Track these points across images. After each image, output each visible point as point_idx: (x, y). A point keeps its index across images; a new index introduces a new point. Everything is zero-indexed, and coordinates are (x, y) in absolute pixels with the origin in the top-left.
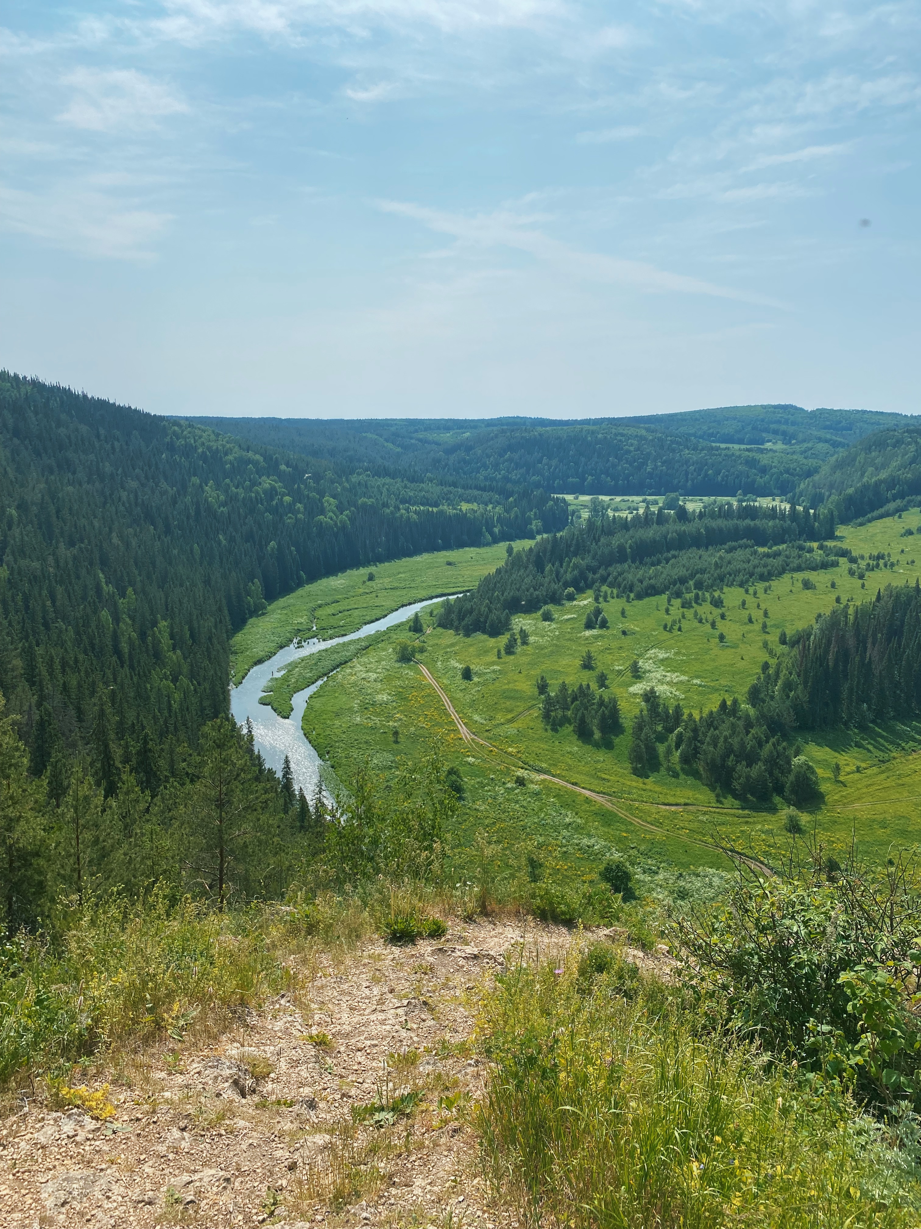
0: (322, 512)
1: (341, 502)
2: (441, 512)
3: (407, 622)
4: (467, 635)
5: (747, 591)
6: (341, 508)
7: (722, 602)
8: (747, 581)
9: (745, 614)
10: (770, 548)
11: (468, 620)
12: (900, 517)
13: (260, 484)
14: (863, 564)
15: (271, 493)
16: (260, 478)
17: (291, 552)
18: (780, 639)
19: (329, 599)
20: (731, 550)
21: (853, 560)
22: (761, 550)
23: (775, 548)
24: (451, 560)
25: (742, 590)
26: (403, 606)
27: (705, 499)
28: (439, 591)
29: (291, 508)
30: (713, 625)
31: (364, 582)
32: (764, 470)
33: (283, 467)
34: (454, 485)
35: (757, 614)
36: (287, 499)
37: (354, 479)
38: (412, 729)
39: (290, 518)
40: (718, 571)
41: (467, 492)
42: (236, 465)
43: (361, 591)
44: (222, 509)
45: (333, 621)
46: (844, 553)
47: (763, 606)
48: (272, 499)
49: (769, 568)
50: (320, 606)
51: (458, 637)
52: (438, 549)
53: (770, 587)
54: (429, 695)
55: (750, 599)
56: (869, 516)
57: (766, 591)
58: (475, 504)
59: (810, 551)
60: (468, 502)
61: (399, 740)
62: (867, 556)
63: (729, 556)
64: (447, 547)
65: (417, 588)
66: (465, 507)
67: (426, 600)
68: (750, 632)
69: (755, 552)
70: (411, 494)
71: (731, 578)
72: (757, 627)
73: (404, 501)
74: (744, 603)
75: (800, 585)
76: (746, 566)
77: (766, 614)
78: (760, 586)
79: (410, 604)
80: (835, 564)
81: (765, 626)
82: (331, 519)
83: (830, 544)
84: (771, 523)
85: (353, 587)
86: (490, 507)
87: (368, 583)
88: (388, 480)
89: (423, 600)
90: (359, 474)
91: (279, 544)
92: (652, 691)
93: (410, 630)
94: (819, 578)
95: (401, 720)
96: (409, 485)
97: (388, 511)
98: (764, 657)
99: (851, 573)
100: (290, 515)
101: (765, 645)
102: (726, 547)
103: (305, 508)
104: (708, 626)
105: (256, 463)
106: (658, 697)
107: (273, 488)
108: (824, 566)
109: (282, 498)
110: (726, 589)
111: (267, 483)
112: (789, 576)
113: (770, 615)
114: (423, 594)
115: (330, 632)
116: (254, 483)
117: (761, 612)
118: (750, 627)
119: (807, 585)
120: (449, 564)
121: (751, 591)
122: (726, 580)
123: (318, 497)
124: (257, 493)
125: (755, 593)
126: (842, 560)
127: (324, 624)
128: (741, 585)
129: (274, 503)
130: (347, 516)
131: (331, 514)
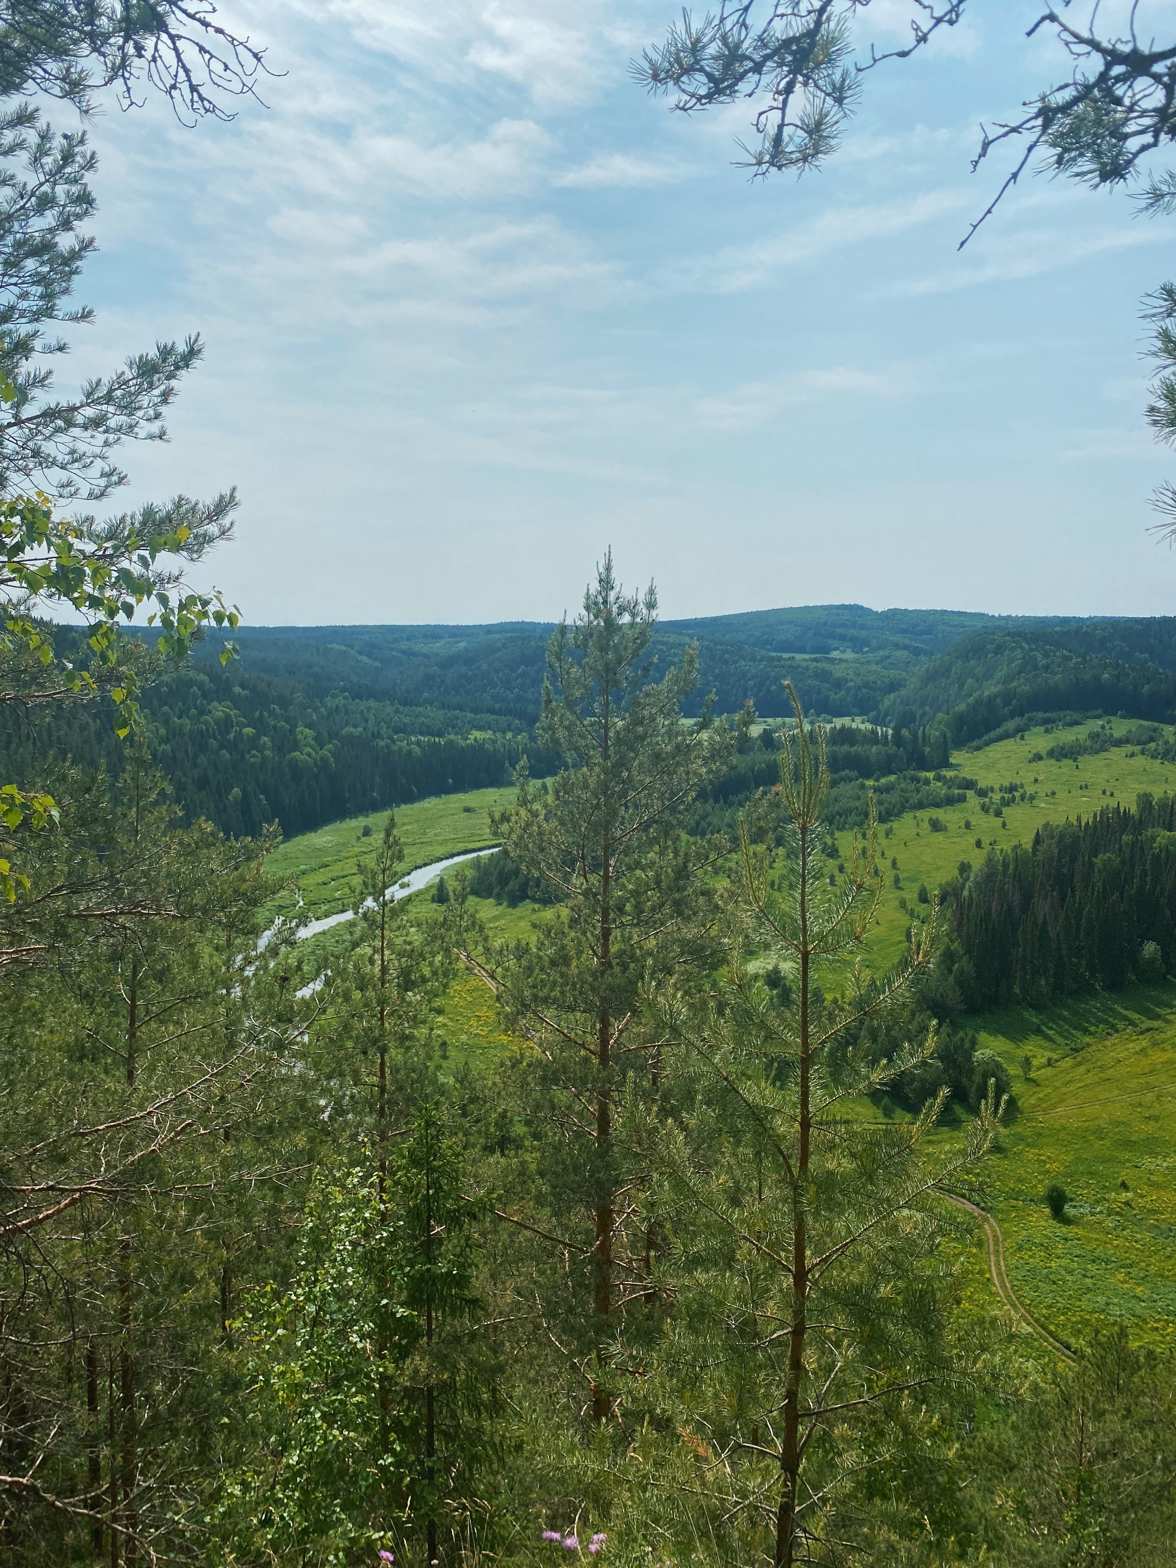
0: (296, 746)
1: (319, 734)
2: (450, 743)
3: (428, 889)
4: (513, 904)
5: (864, 836)
6: (320, 742)
8: (862, 823)
10: (877, 780)
11: (513, 885)
12: (1022, 738)
13: (210, 712)
14: (996, 797)
15: (226, 724)
16: (209, 704)
17: (260, 801)
18: (920, 894)
19: (314, 863)
20: (833, 784)
21: (982, 793)
23: (883, 781)
24: (470, 804)
25: (858, 835)
27: (770, 720)
28: (461, 846)
29: (253, 742)
30: (832, 880)
31: (359, 838)
32: (838, 684)
34: (460, 708)
35: (884, 865)
36: (248, 730)
39: (254, 756)
41: (478, 716)
42: (174, 687)
43: (357, 850)
44: (163, 746)
45: (325, 893)
46: (969, 785)
47: (889, 854)
48: (228, 732)
49: (886, 805)
50: (304, 873)
51: (500, 908)
52: (448, 791)
53: (891, 829)
54: (477, 989)
56: (986, 738)
57: (887, 835)
58: (490, 732)
59: (927, 782)
60: (480, 728)
62: (996, 787)
63: (834, 792)
64: (459, 788)
65: (430, 843)
69: (863, 787)
70: (406, 720)
72: (887, 881)
73: (397, 731)
74: (864, 851)
75: (926, 825)
78: (880, 829)
80: (962, 799)
82: (309, 755)
83: (949, 774)
85: (344, 845)
86: (509, 735)
87: (363, 839)
88: (372, 703)
91: (244, 792)
94: (947, 815)
96: (401, 709)
97: (382, 743)
99: (985, 809)
100: (254, 752)
103: (272, 741)
105: (201, 686)
107: (228, 717)
108: (950, 801)
109: (241, 731)
111: (219, 710)
112: (911, 815)
113: (899, 865)
114: (440, 851)
115: (324, 908)
116: (202, 712)
117: (889, 862)
119: (936, 826)
120: (467, 810)
122: (836, 822)
123: (288, 726)
124: (206, 723)
125: (875, 838)
126: (970, 793)
127: (313, 897)
128: (855, 828)
129: (232, 736)
130: (329, 751)
131: (308, 749)
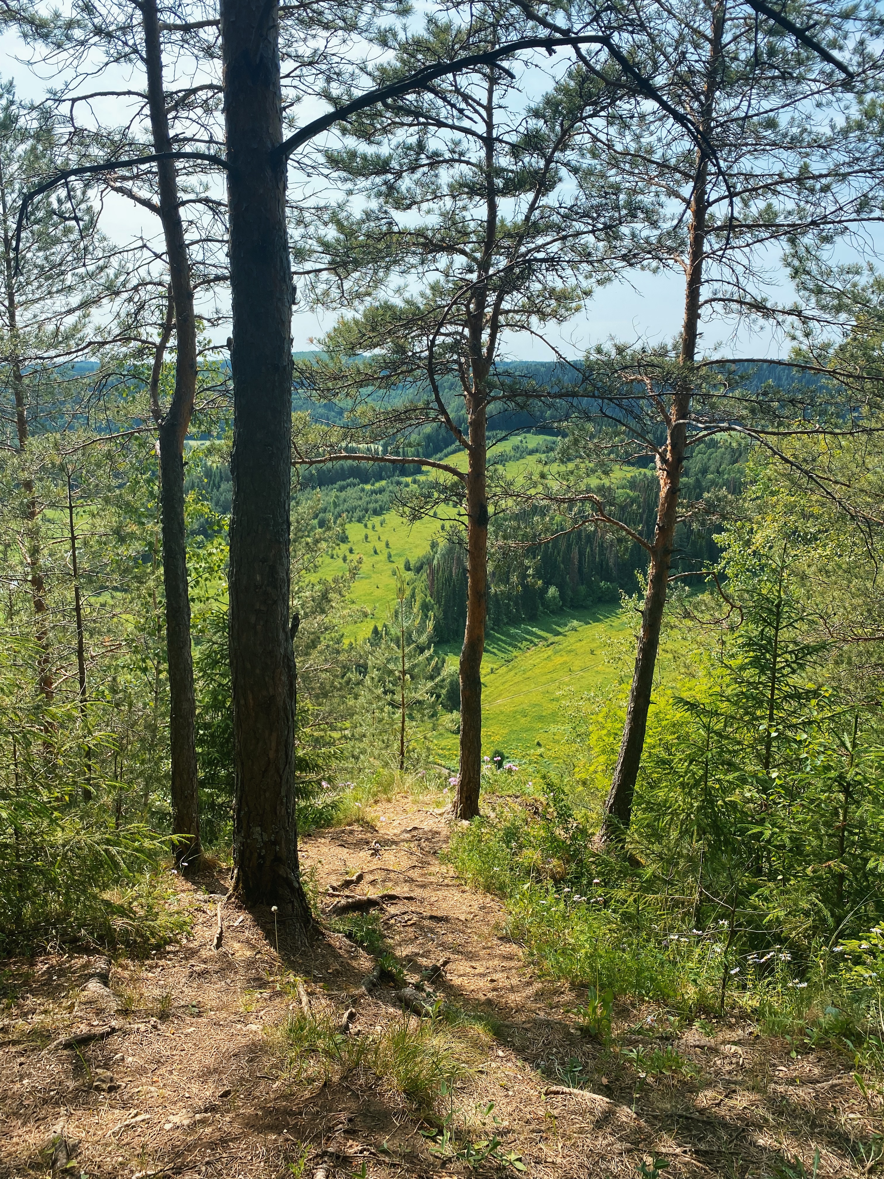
7: (347, 538)
9: (369, 547)
10: (373, 485)
22: (368, 487)
23: (377, 485)
25: (361, 526)
30: (345, 559)
35: (380, 546)
47: (384, 538)
55: (370, 532)
63: (343, 494)
68: (377, 563)
69: (363, 490)
71: (349, 515)
72: (383, 557)
74: (366, 537)
78: (376, 520)
98: (396, 584)
101: (394, 572)
102: (337, 486)
104: (341, 560)
110: (348, 525)
117: (383, 544)
118: (376, 558)
121: (370, 525)
125: (374, 527)
128: (359, 521)
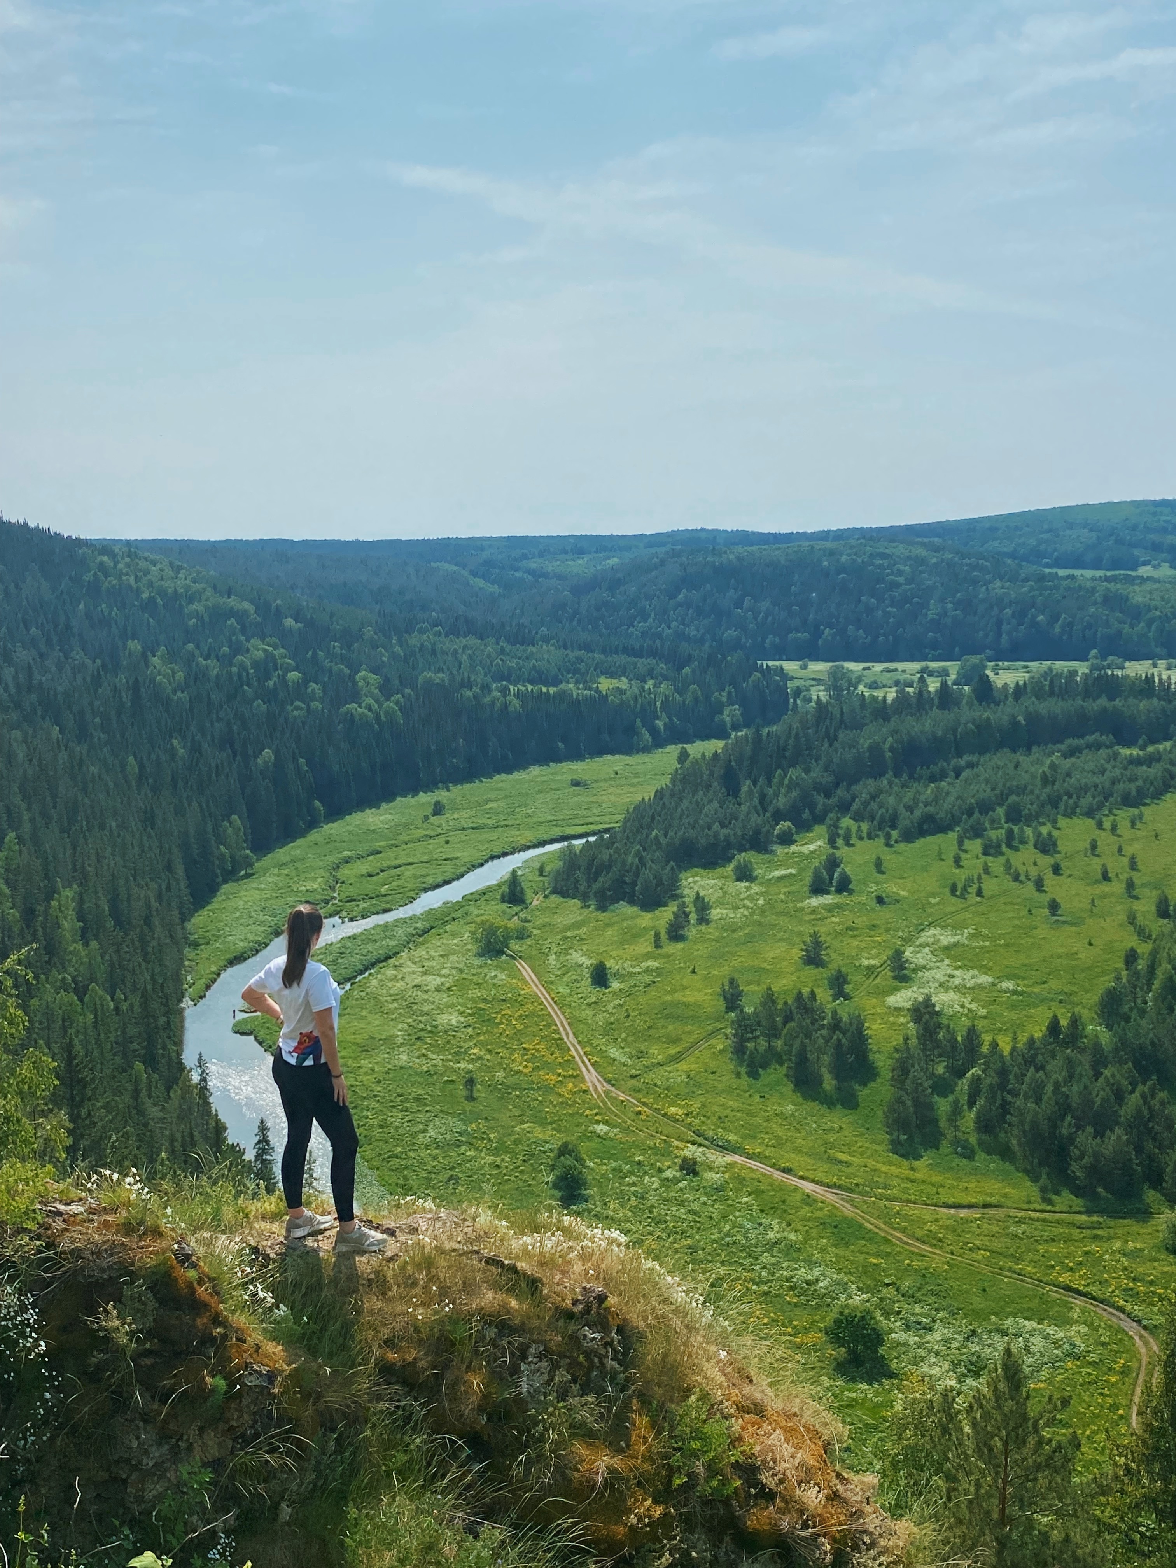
0: (355, 696)
1: (387, 680)
2: (562, 696)
3: (499, 885)
4: (602, 908)
5: (1100, 825)
6: (386, 690)
7: (1055, 845)
8: (1101, 806)
9: (1096, 864)
10: (1143, 748)
11: (603, 881)
13: (248, 650)
15: (266, 667)
16: (248, 641)
17: (298, 768)
18: (1158, 907)
19: (362, 849)
20: (1072, 752)
22: (1125, 752)
23: (1151, 749)
24: (581, 776)
25: (1090, 823)
26: (492, 858)
27: (1033, 665)
28: (557, 832)
29: (299, 691)
30: (1039, 885)
31: (426, 818)
32: (1136, 614)
33: (289, 622)
34: (587, 647)
35: (1118, 866)
36: (294, 676)
37: (414, 640)
38: (500, 1075)
39: (297, 708)
40: (1048, 790)
41: (610, 659)
42: (206, 619)
43: (420, 833)
44: (179, 694)
45: (369, 886)
47: (1129, 850)
48: (268, 678)
49: (1140, 783)
50: (347, 861)
51: (586, 911)
52: (558, 759)
53: (1141, 817)
54: (532, 1014)
55: (1105, 839)
57: (1133, 824)
58: (624, 679)
60: (611, 675)
61: (476, 1094)
63: (1067, 763)
64: (576, 755)
65: (518, 827)
66: (605, 684)
67: (535, 846)
68: (1104, 896)
69: (1116, 756)
70: (513, 663)
71: (1071, 802)
72: (1117, 887)
73: (500, 677)
74: (1094, 846)
76: (1097, 780)
77: (1133, 865)
78: (1124, 815)
79: (505, 854)
81: (1130, 885)
82: (370, 709)
84: (1143, 705)
85: (406, 826)
86: (650, 684)
87: (433, 819)
88: (472, 641)
89: (528, 848)
90: (422, 631)
91: (277, 753)
92: (928, 1003)
93: (503, 900)
95: (480, 1058)
96: (508, 648)
97: (469, 694)
98: (1132, 941)
100: (298, 703)
101: (1132, 919)
102: (1062, 747)
103: (324, 691)
104: (1031, 885)
105: (240, 616)
106: (938, 1014)
107: (270, 657)
109: (285, 675)
110: (1062, 822)
111: (258, 649)
113: (1140, 866)
114: (529, 836)
115: (362, 905)
116: (237, 649)
117: (1125, 861)
118: (1106, 888)
120: (576, 784)
121: (1107, 825)
122: (1062, 806)
123: (347, 671)
124: (242, 666)
125: (1114, 828)
127: (352, 891)
128: (1090, 813)
129: (271, 683)
130: (397, 703)
131: (370, 701)
